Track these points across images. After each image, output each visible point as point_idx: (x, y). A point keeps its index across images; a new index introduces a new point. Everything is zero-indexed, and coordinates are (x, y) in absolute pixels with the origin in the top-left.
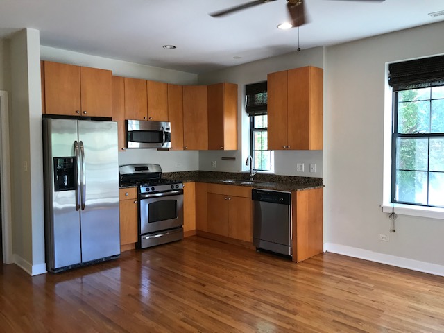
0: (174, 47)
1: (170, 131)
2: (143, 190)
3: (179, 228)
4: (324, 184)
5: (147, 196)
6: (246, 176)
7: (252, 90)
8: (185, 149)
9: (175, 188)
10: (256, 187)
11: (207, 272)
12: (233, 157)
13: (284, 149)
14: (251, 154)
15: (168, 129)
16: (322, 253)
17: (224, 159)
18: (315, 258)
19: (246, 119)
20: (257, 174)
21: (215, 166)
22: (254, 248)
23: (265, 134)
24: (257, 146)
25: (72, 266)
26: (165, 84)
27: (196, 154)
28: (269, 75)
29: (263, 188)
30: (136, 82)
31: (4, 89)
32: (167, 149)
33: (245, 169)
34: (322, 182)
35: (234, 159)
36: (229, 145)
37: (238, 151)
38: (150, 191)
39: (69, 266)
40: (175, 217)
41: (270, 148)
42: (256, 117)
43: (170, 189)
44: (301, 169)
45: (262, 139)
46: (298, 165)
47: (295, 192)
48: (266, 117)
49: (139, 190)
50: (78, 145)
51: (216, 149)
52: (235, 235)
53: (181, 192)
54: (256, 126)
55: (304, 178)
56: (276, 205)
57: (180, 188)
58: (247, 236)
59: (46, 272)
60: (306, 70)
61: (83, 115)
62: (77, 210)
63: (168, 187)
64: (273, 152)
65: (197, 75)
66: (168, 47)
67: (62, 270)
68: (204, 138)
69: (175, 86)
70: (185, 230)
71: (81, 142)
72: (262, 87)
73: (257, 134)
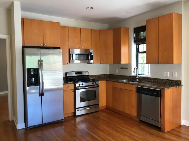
0: (93, 8)
1: (92, 54)
2: (77, 85)
3: (97, 105)
4: (182, 85)
5: (79, 88)
6: (134, 78)
7: (137, 30)
8: (101, 63)
9: (94, 84)
10: (139, 85)
11: (108, 135)
12: (127, 67)
13: (157, 63)
14: (137, 66)
15: (92, 53)
16: (180, 126)
17: (122, 68)
18: (176, 129)
19: (134, 47)
20: (140, 77)
21: (117, 72)
22: (138, 120)
23: (145, 55)
24: (140, 61)
25: (37, 125)
26: (90, 29)
27: (107, 66)
28: (147, 21)
29: (144, 86)
30: (75, 29)
31: (8, 34)
32: (91, 63)
33: (133, 74)
34: (181, 83)
35: (127, 68)
36: (124, 61)
37: (130, 64)
38: (81, 85)
39: (36, 125)
40: (94, 99)
41: (147, 63)
42: (140, 45)
43: (92, 84)
44: (167, 75)
45: (143, 57)
46: (165, 73)
47: (163, 90)
48: (145, 45)
49: (75, 85)
50: (40, 62)
51: (117, 63)
52: (127, 111)
53: (98, 86)
54: (140, 51)
55: (169, 80)
56: (151, 97)
57: (97, 84)
58: (134, 112)
59: (25, 127)
60: (171, 15)
61: (44, 46)
62: (40, 96)
63: (90, 84)
64: (150, 65)
65: (108, 25)
66: (89, 8)
67: (32, 127)
68: (111, 57)
69: (95, 31)
70: (100, 106)
71: (42, 60)
72: (143, 29)
73: (140, 55)
